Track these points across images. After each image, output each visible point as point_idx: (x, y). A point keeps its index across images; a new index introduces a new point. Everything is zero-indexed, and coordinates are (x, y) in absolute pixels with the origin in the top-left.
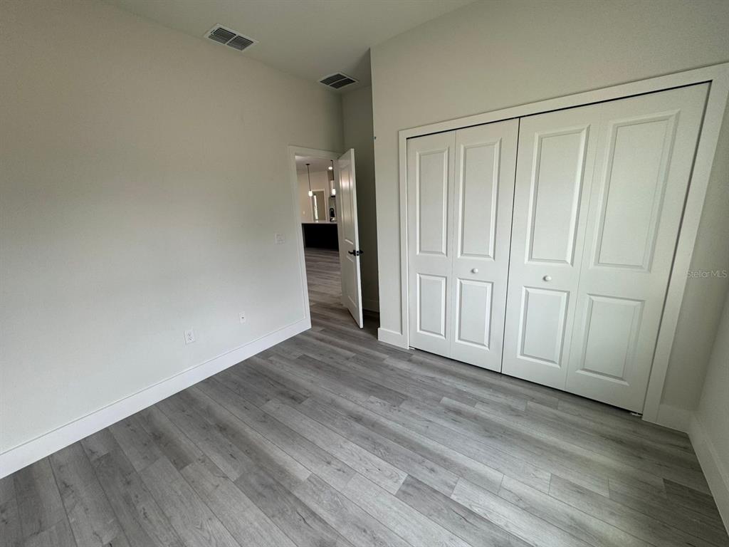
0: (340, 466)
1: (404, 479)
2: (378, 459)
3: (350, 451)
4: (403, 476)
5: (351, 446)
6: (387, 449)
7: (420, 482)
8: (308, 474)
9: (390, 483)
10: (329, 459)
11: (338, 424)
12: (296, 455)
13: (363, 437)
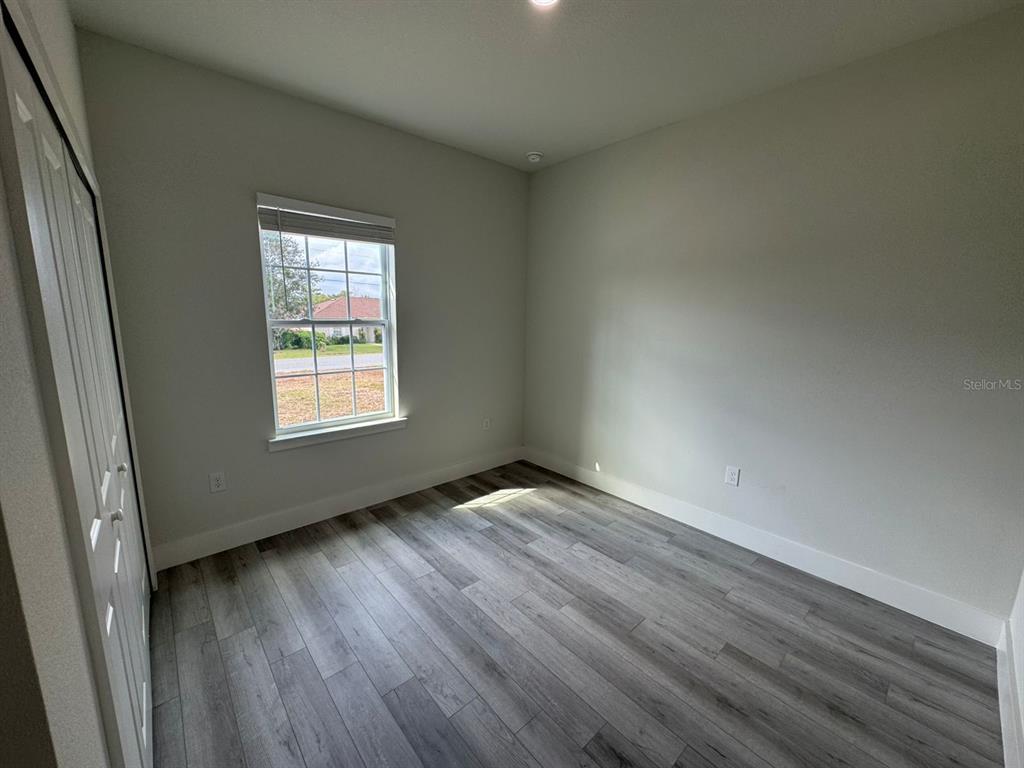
0: (527, 611)
1: (466, 589)
2: (483, 609)
3: (512, 624)
4: (465, 591)
5: (511, 630)
6: (469, 616)
7: (454, 584)
8: (563, 610)
9: (481, 588)
10: (540, 620)
11: (525, 667)
12: (581, 633)
13: (492, 637)
